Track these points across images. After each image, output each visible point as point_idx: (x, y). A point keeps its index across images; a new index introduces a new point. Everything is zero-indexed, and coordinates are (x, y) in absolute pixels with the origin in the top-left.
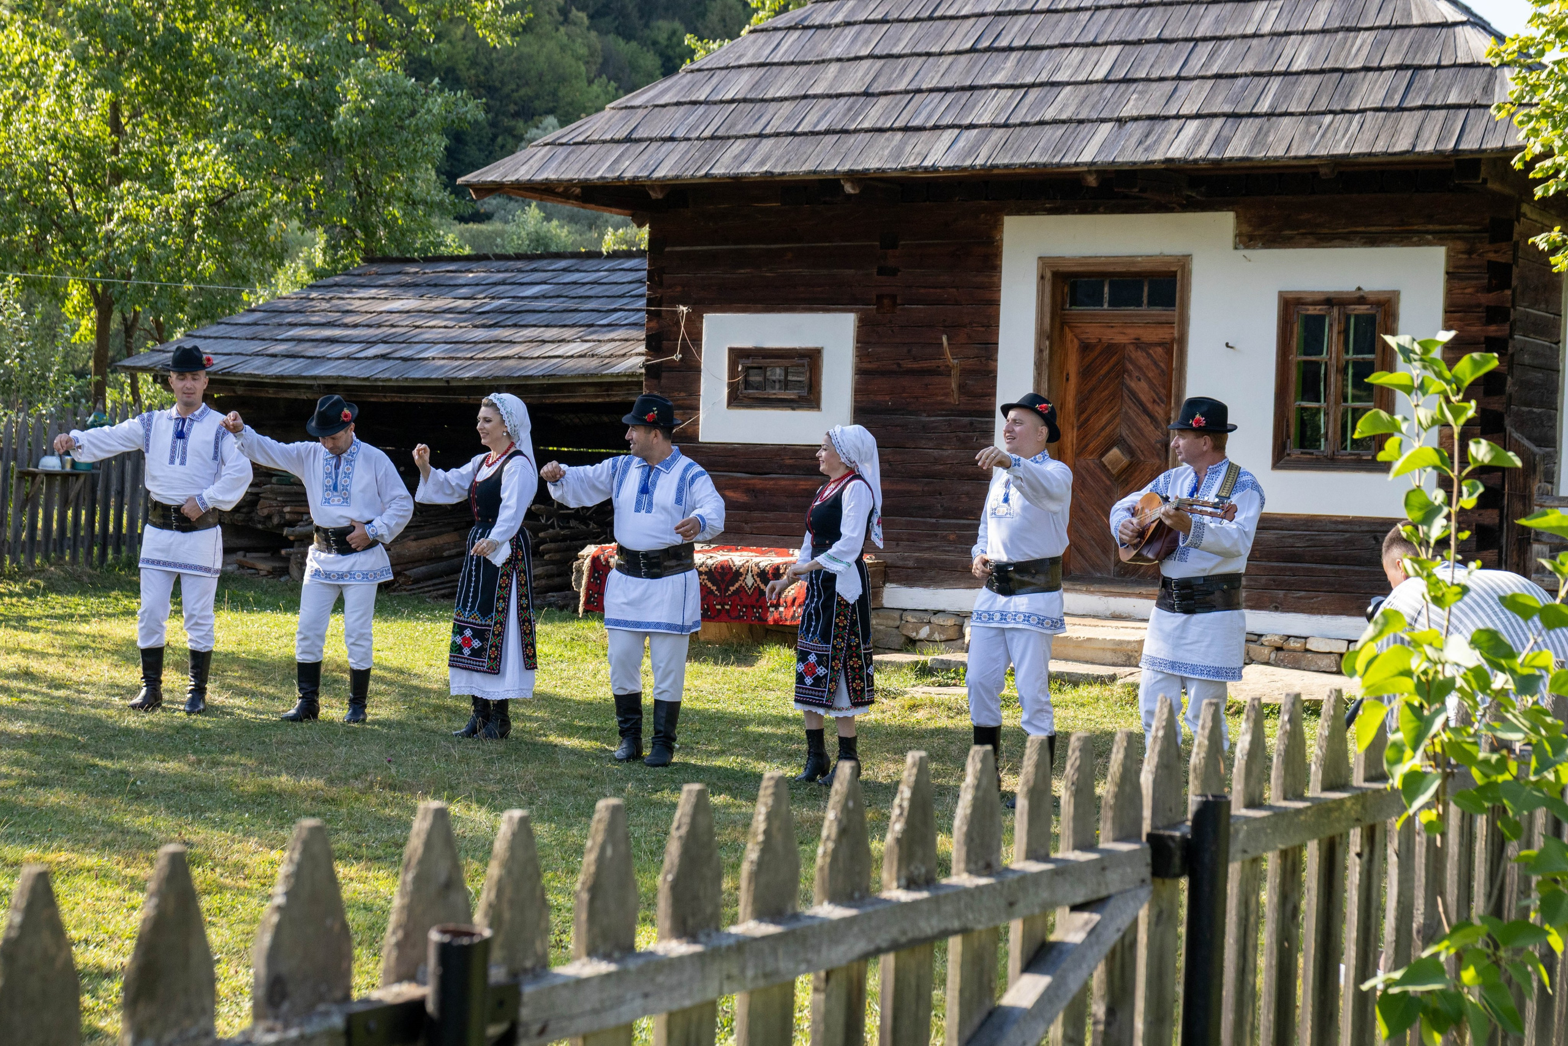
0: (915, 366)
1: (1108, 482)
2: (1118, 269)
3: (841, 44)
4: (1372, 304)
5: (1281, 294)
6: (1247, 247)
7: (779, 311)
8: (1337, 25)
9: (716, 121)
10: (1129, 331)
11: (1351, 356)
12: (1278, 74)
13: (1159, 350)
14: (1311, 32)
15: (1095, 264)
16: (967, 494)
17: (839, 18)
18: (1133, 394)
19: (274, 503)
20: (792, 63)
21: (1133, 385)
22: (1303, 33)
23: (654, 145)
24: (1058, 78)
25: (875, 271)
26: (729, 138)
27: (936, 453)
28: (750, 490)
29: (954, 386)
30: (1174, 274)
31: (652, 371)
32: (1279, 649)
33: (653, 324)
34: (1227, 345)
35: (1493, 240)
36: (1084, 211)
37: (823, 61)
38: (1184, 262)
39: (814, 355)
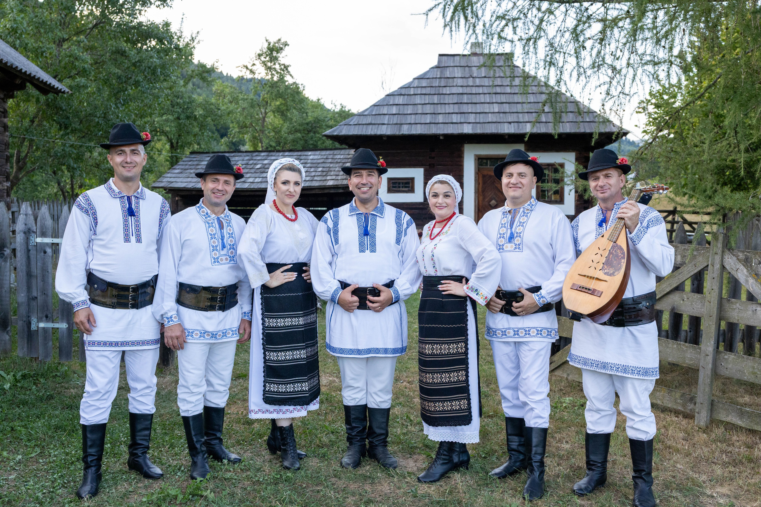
4: (558, 165)
17: (412, 93)
23: (380, 126)
24: (485, 111)
25: (428, 158)
26: (402, 124)
35: (585, 151)
36: (485, 143)
39: (412, 179)
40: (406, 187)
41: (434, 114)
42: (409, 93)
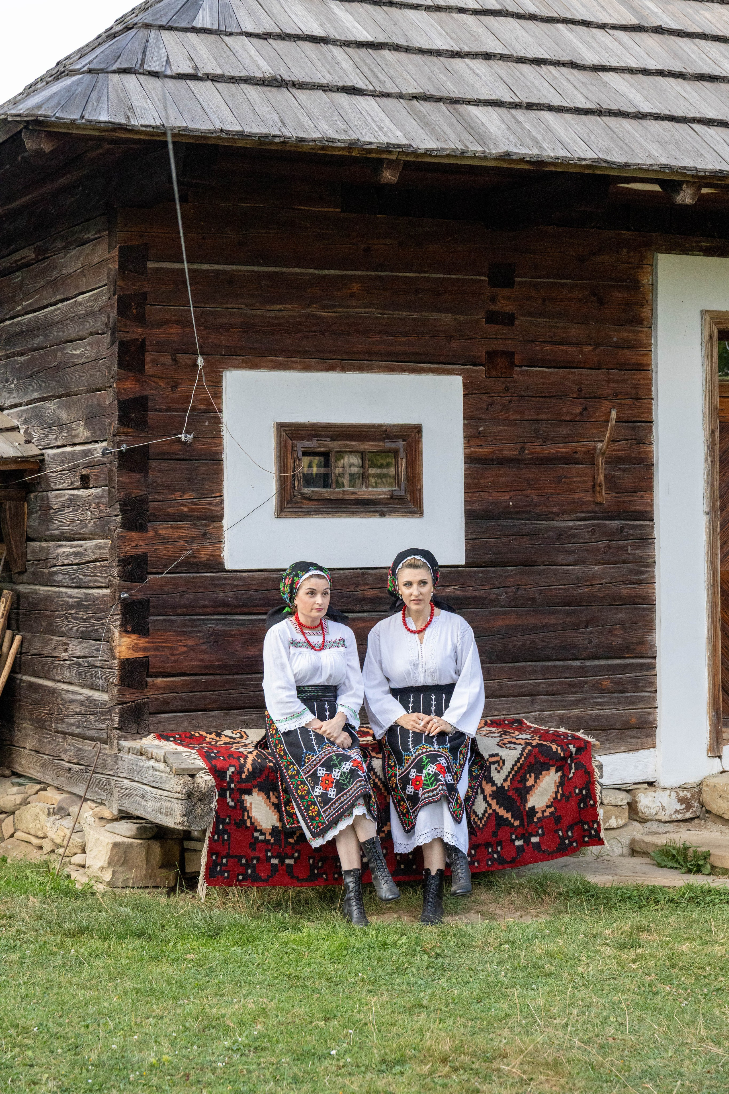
7: (343, 369)
16: (622, 624)
25: (481, 317)
27: (579, 570)
29: (601, 478)
31: (131, 460)
33: (127, 385)
39: (410, 435)
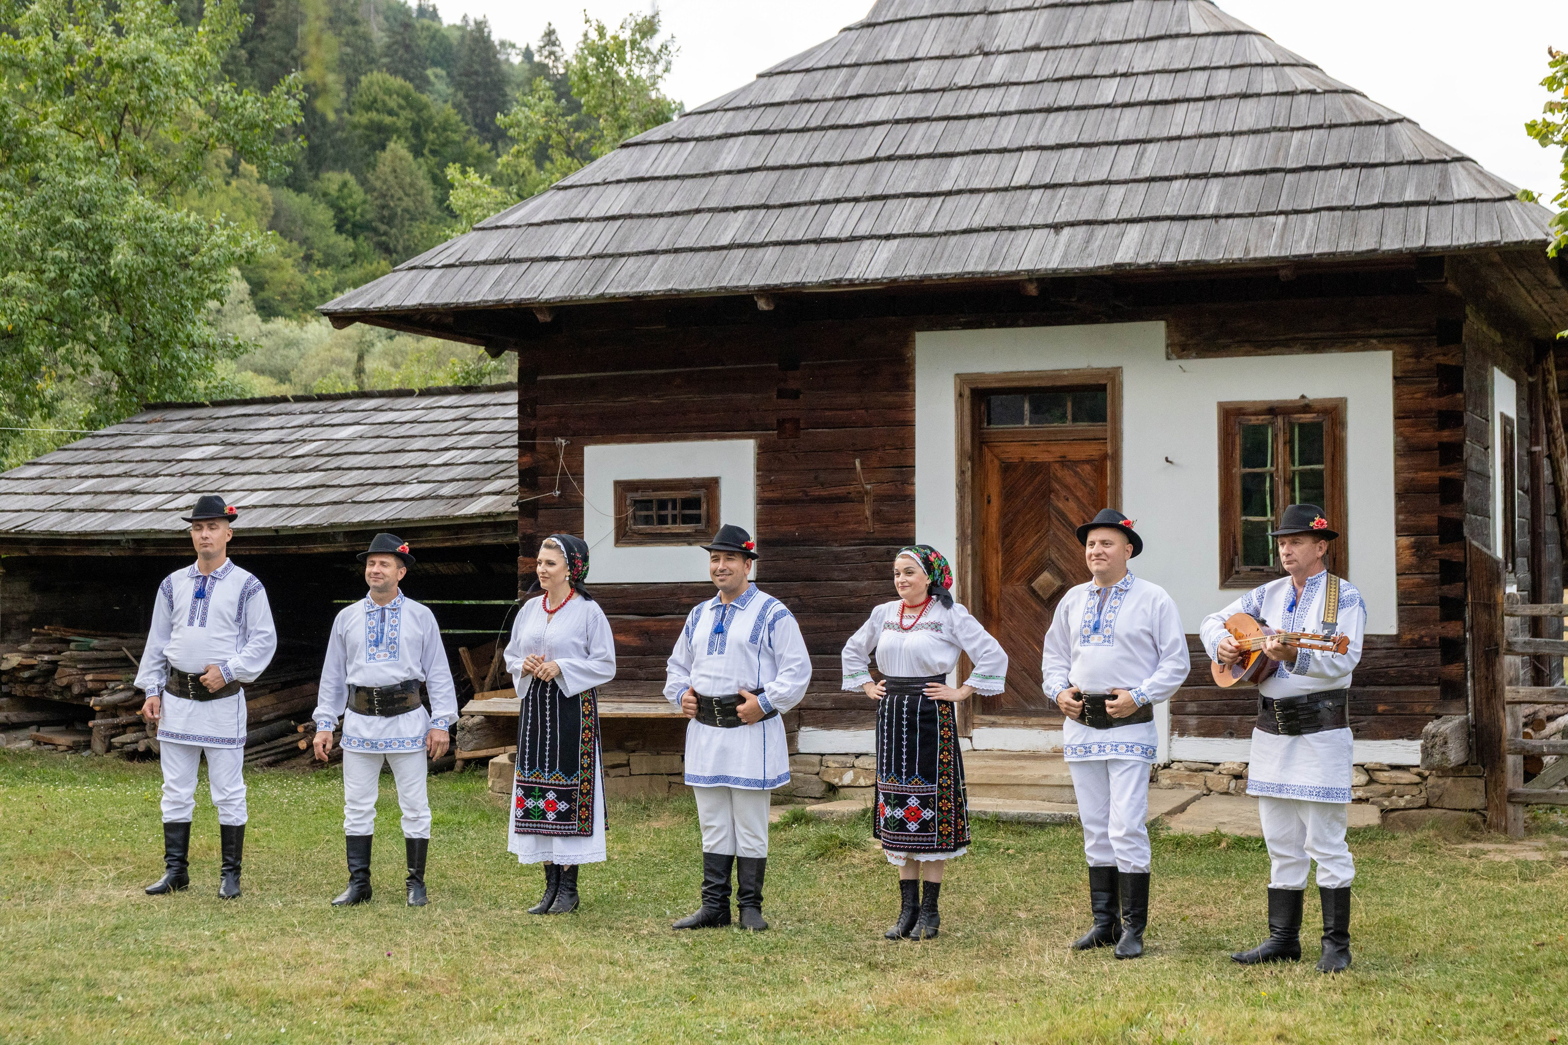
0: (824, 493)
1: (1038, 609)
2: (1044, 383)
3: (731, 155)
4: (1318, 412)
5: (1221, 405)
6: (1180, 357)
7: (669, 440)
8: (1268, 125)
9: (604, 238)
10: (1053, 449)
11: (1297, 467)
12: (1216, 175)
13: (1087, 468)
14: (1241, 133)
15: (1019, 379)
17: (719, 131)
18: (1062, 515)
19: (74, 671)
20: (676, 177)
21: (1060, 505)
22: (1233, 134)
23: (536, 266)
25: (774, 395)
26: (622, 255)
27: (850, 584)
28: (643, 633)
29: (868, 513)
30: (1103, 388)
31: (527, 509)
32: (1238, 777)
33: (525, 459)
34: (1167, 459)
35: (1440, 345)
36: (1001, 325)
37: (712, 174)
38: (1114, 375)
39: (711, 486)
40: (686, 520)
41: (767, 207)
42: (708, 132)
